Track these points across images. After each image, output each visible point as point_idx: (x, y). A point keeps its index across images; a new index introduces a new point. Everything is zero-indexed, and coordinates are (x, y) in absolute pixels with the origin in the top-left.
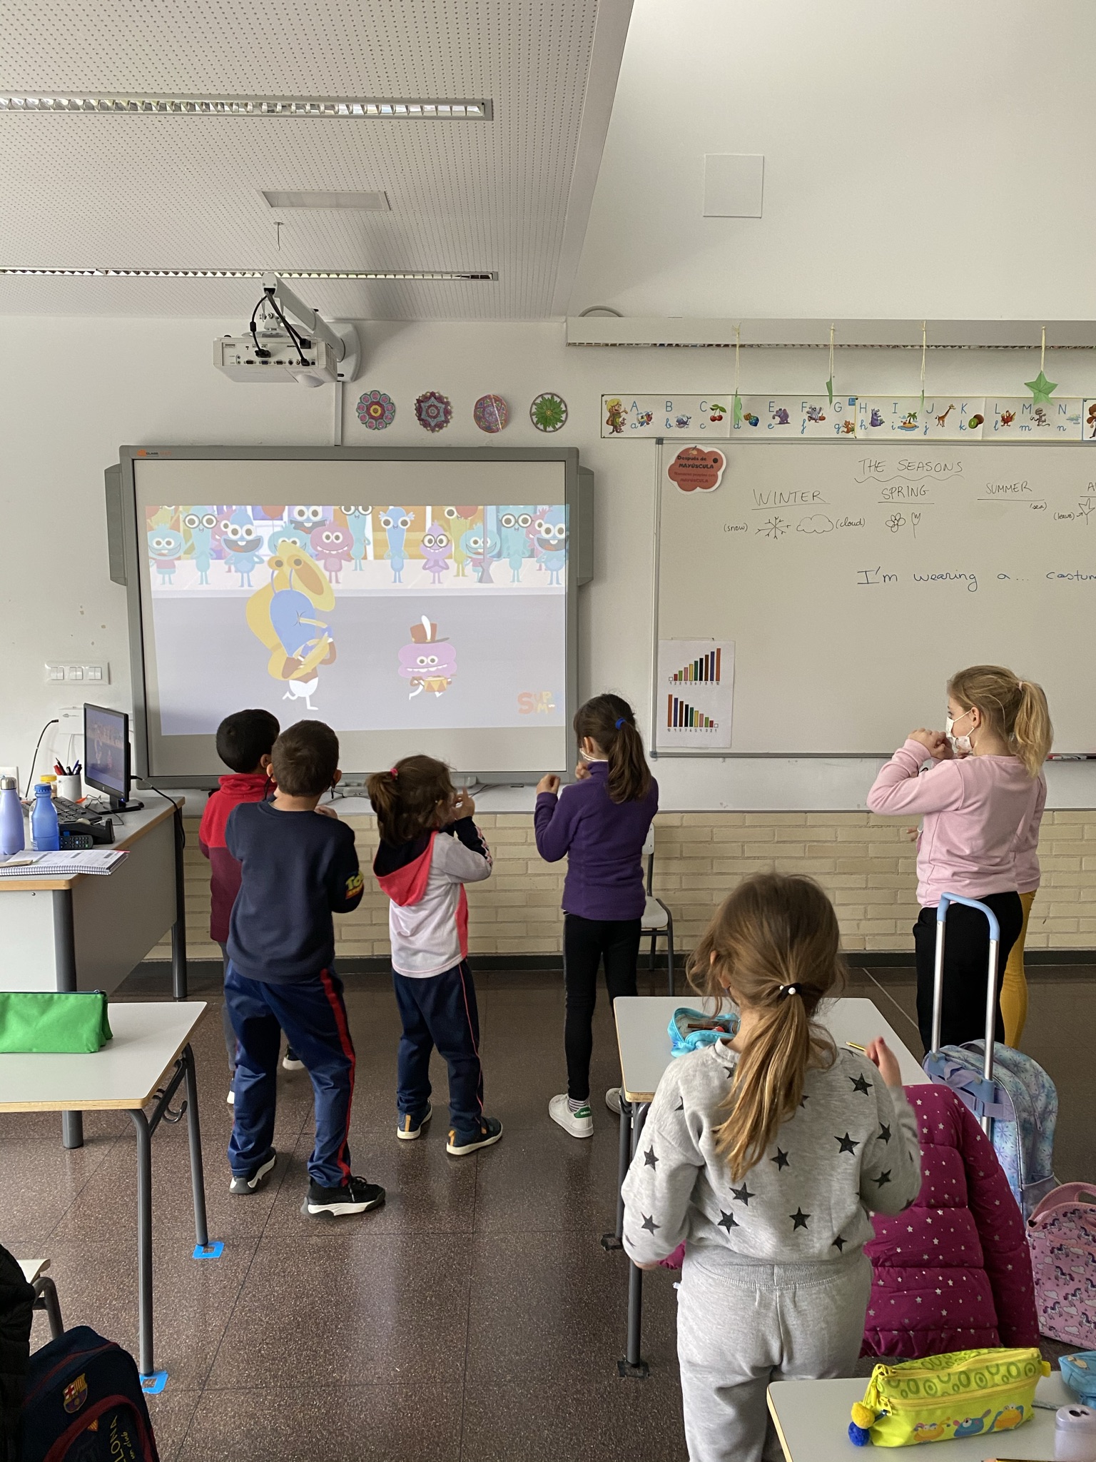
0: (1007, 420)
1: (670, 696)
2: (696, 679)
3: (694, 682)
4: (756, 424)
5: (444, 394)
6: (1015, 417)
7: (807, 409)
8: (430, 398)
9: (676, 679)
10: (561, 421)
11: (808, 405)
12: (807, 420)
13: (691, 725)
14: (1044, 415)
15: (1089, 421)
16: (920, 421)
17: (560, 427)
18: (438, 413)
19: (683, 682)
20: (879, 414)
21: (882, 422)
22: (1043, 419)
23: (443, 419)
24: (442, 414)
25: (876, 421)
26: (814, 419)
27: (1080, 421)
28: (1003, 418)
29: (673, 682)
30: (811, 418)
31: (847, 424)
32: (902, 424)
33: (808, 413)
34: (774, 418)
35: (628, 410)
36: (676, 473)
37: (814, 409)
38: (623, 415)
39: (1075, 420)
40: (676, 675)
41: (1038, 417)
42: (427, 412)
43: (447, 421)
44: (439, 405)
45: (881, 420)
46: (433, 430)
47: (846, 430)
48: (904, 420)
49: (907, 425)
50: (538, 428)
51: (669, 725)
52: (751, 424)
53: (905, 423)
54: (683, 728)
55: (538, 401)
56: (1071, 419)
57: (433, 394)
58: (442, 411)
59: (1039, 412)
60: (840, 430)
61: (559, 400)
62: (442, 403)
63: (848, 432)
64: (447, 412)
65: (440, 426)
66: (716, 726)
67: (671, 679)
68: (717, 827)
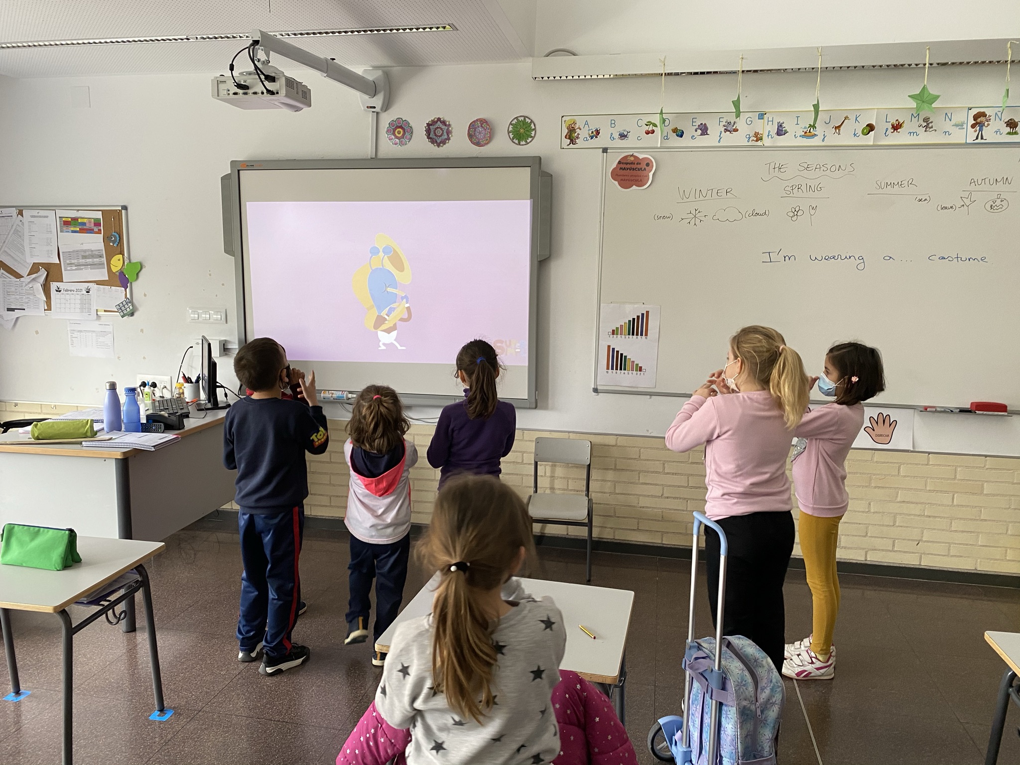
0: (896, 127)
1: (609, 347)
2: (629, 334)
3: (627, 336)
4: (681, 136)
5: (447, 119)
6: (904, 125)
7: (724, 123)
8: (437, 122)
9: (613, 333)
10: (531, 137)
11: (724, 120)
12: (723, 132)
13: (625, 369)
14: (932, 122)
15: (973, 126)
16: (819, 131)
17: (530, 142)
18: (443, 133)
19: (619, 336)
20: (784, 125)
21: (786, 132)
22: (930, 125)
23: (446, 137)
24: (445, 133)
25: (781, 132)
26: (729, 131)
28: (893, 126)
29: (612, 336)
30: (726, 130)
31: (756, 134)
32: (803, 133)
33: (724, 126)
34: (696, 131)
35: (582, 128)
36: (617, 175)
37: (729, 123)
38: (578, 130)
39: (960, 126)
40: (613, 331)
41: (925, 124)
42: (435, 133)
43: (449, 139)
44: (443, 127)
45: (785, 131)
46: (438, 146)
47: (755, 139)
48: (805, 130)
49: (808, 134)
50: (514, 143)
51: (608, 368)
52: (677, 136)
53: (806, 133)
54: (619, 371)
55: (514, 122)
56: (956, 125)
57: (439, 119)
58: (445, 131)
59: (926, 120)
60: (751, 139)
61: (529, 121)
62: (446, 125)
63: (757, 141)
64: (449, 132)
65: (444, 142)
66: (644, 370)
67: (610, 333)
68: (644, 448)
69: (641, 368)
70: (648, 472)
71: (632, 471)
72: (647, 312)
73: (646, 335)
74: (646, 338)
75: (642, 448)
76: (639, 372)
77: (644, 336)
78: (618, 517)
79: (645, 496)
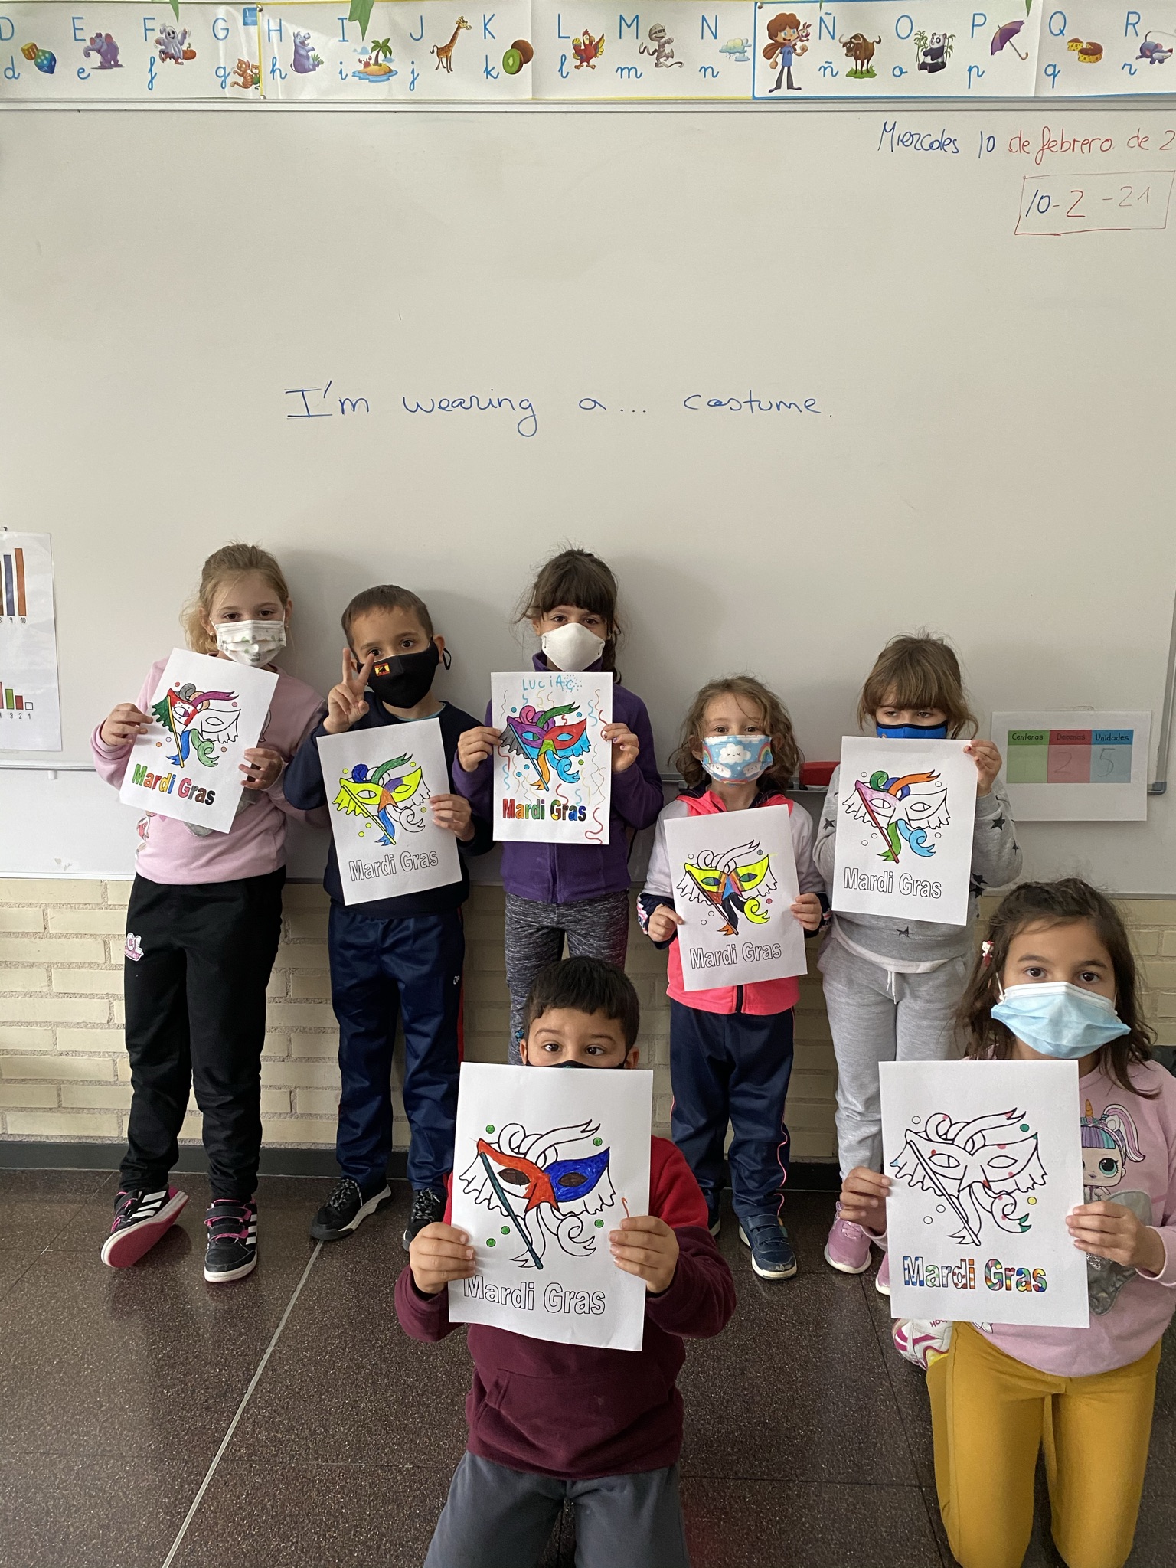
0: (586, 52)
4: (51, 69)
6: (604, 47)
7: (157, 35)
11: (156, 25)
12: (157, 59)
14: (670, 41)
15: (768, 53)
16: (399, 63)
20: (311, 43)
21: (317, 63)
22: (668, 49)
25: (302, 63)
26: (172, 57)
27: (749, 54)
28: (576, 47)
30: (166, 55)
32: (361, 67)
33: (158, 42)
34: (88, 55)
37: (171, 34)
39: (736, 52)
41: (655, 46)
45: (316, 58)
47: (241, 80)
48: (365, 58)
49: (373, 68)
52: (40, 67)
53: (367, 65)
56: (729, 51)
59: (656, 34)
60: (229, 81)
63: (245, 86)
66: (29, 706)
68: (55, 906)
69: (19, 699)
70: (69, 965)
71: (31, 965)
72: (19, 552)
73: (23, 612)
74: (23, 621)
75: (47, 905)
76: (16, 712)
77: (17, 617)
78: (9, 1081)
79: (68, 1025)
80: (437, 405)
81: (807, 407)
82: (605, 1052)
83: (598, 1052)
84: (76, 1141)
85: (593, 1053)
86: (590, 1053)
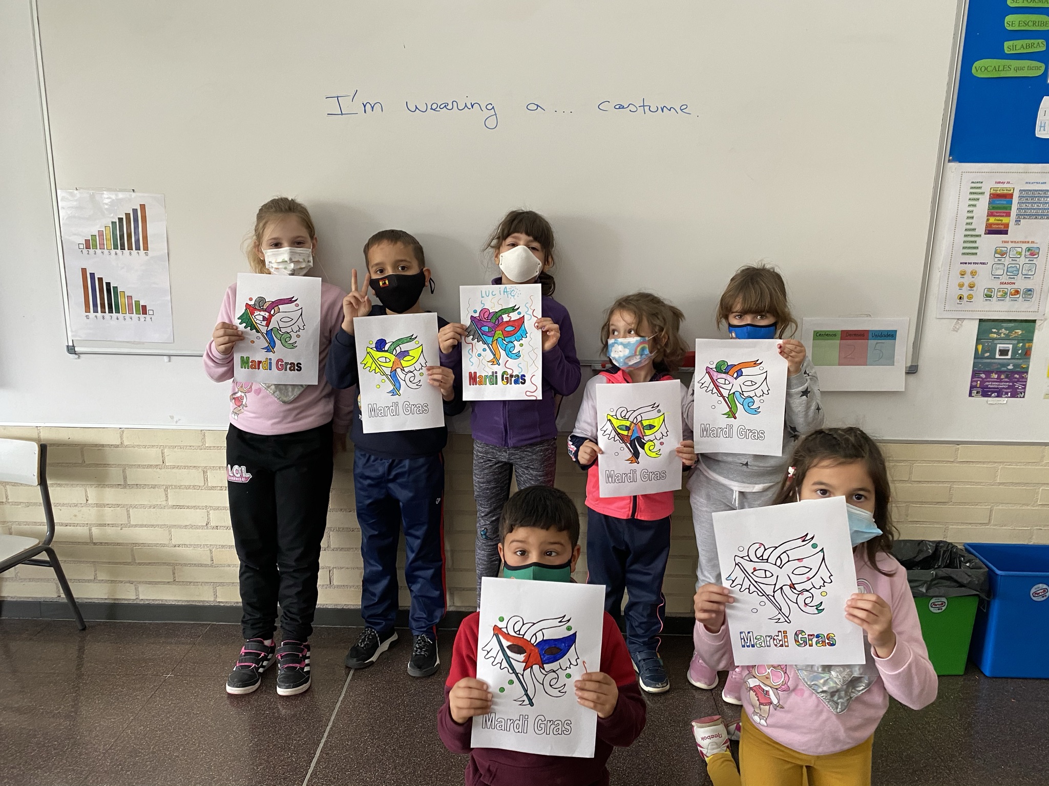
1: (84, 271)
2: (116, 247)
3: (113, 251)
9: (88, 247)
13: (118, 311)
19: (99, 251)
29: (85, 251)
40: (87, 241)
51: (87, 310)
54: (107, 315)
66: (151, 312)
67: (81, 246)
68: (170, 447)
69: (144, 307)
70: (180, 487)
71: (154, 487)
72: (143, 207)
73: (146, 248)
74: (146, 254)
75: (165, 447)
76: (142, 316)
77: (142, 251)
78: (140, 564)
79: (180, 527)
80: (429, 107)
81: (681, 110)
82: (558, 554)
83: (554, 554)
84: (186, 603)
85: (550, 555)
86: (548, 555)
